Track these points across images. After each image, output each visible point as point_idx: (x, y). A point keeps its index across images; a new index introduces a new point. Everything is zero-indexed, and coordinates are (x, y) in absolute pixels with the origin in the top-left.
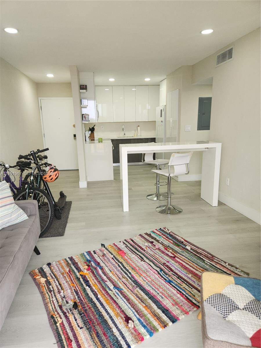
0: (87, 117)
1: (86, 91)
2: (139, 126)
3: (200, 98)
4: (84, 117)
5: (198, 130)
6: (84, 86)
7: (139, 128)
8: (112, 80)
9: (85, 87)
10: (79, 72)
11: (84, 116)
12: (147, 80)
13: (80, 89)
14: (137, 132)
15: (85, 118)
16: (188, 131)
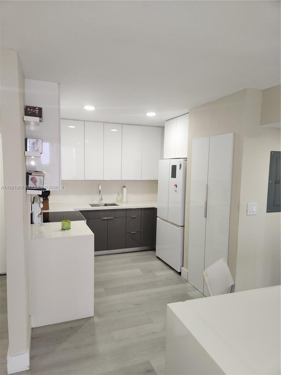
0: (41, 180)
1: (40, 121)
2: (124, 187)
3: (273, 152)
4: (32, 179)
5: (267, 212)
6: (34, 108)
7: (125, 190)
8: (89, 108)
9: (37, 111)
10: (24, 77)
11: (30, 177)
12: (151, 114)
13: (25, 115)
14: (121, 195)
15: (34, 181)
16: (252, 213)
